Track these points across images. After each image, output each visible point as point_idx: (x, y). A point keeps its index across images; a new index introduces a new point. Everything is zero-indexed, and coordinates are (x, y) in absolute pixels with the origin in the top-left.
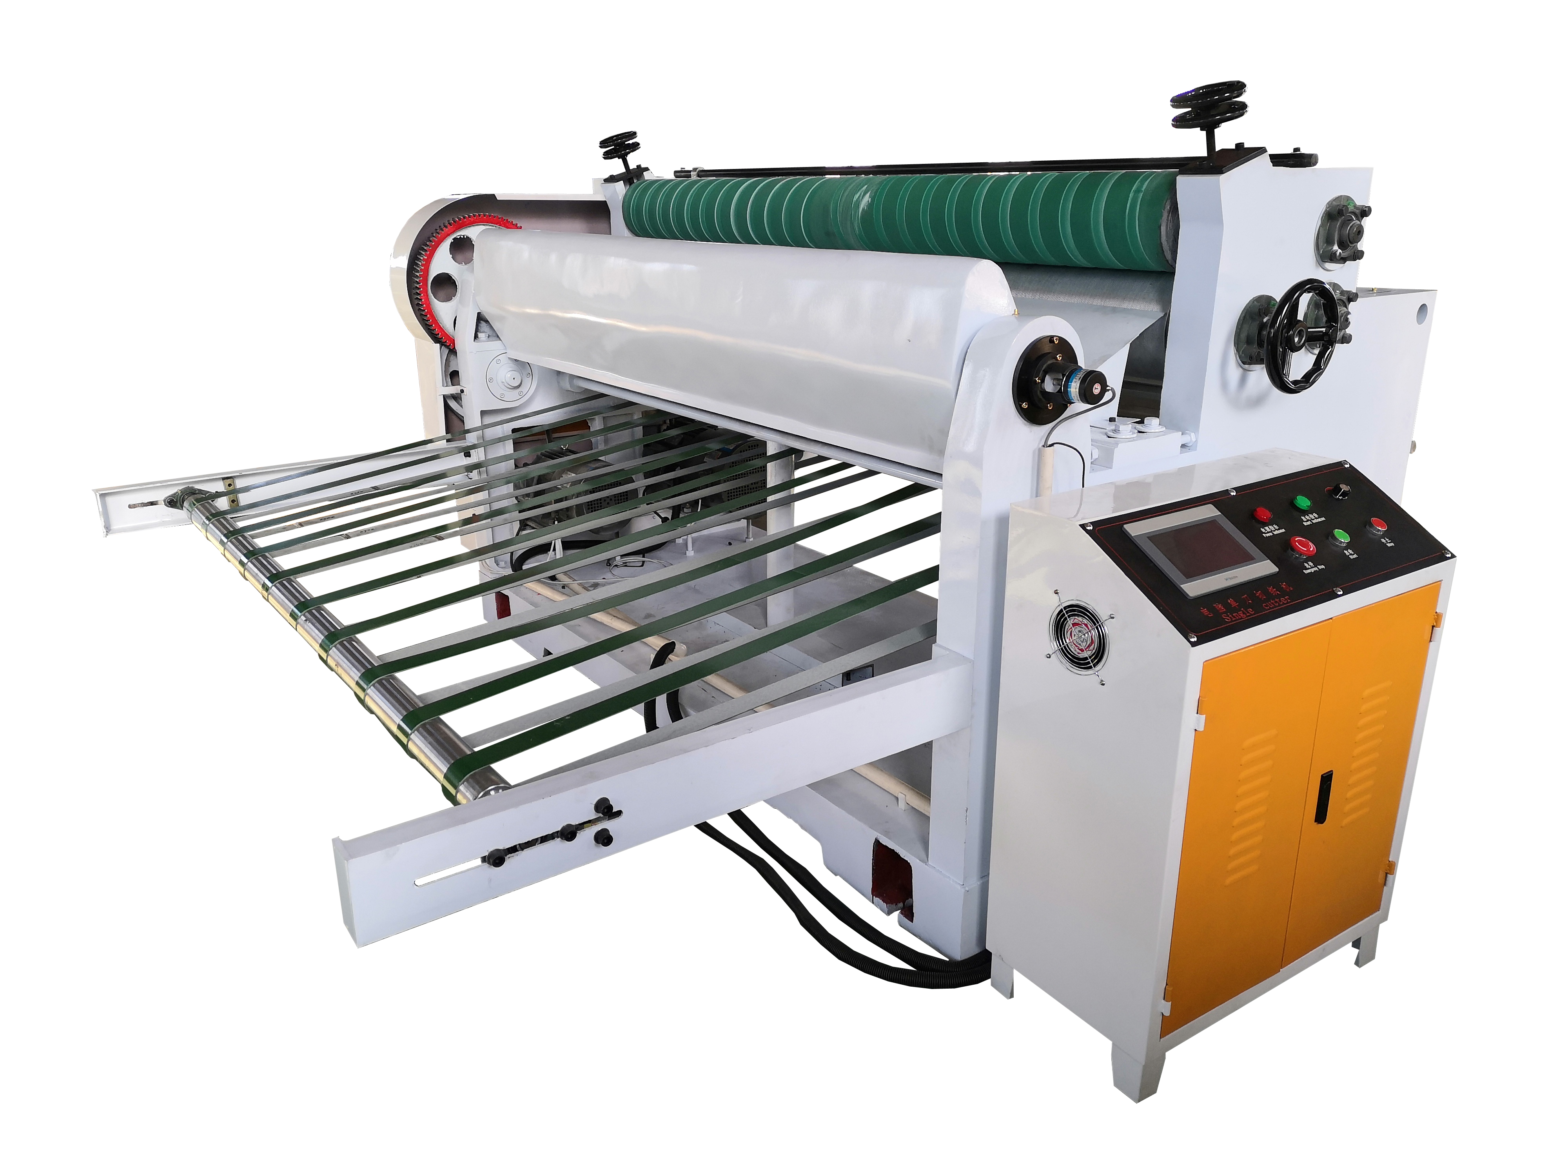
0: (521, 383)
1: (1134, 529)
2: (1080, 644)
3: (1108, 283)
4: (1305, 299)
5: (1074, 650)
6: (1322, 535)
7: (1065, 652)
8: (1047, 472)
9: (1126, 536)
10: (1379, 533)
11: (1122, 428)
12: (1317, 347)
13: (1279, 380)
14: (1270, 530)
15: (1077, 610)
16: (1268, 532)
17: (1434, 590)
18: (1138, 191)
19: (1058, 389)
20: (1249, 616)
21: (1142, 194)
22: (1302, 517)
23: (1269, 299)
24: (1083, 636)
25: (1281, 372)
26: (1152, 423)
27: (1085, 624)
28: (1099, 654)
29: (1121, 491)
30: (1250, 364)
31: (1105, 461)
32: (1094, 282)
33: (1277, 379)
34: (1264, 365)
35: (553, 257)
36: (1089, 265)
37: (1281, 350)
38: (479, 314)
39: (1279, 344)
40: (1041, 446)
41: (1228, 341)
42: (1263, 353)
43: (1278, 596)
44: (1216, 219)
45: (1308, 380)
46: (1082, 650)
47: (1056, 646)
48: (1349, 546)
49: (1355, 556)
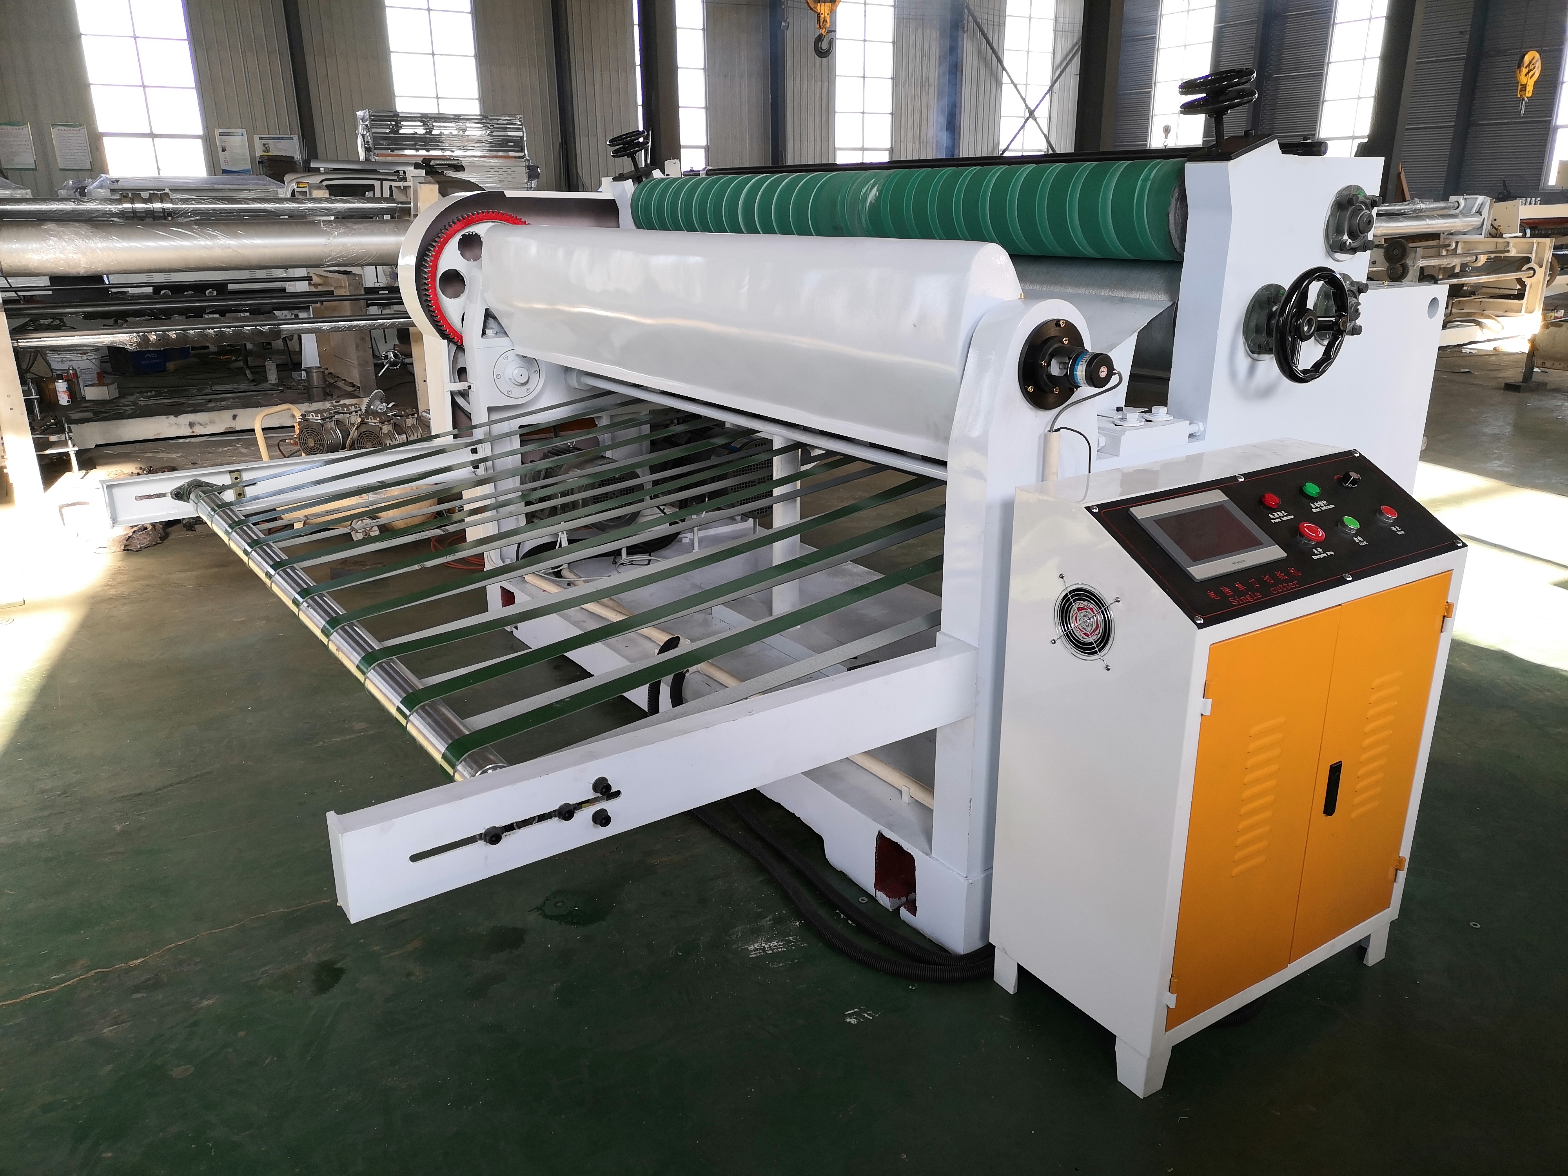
0: (529, 378)
1: (1140, 513)
2: (1085, 629)
3: (1116, 273)
4: (1315, 288)
5: (1079, 635)
6: (1330, 521)
7: (1071, 637)
8: (1053, 458)
9: (1132, 519)
10: (1389, 521)
11: (1129, 416)
12: (1327, 338)
13: (1289, 370)
14: (1278, 516)
15: (1081, 594)
16: (1277, 518)
17: (1445, 578)
18: (1146, 180)
19: (1065, 373)
20: (1256, 600)
21: (1150, 182)
22: (1311, 504)
23: (1278, 288)
24: (1088, 621)
25: (1290, 361)
26: (1160, 412)
27: (1090, 609)
28: (1105, 638)
29: (1127, 478)
30: (1259, 353)
31: (1112, 448)
32: (1103, 272)
33: (1286, 368)
34: (1273, 355)
35: (561, 253)
36: (1099, 256)
37: (1290, 339)
38: (487, 310)
39: (1288, 332)
40: (1046, 431)
41: (1237, 330)
42: (1272, 343)
43: (1287, 581)
44: (1224, 206)
45: (1318, 369)
46: (1087, 635)
47: (1061, 631)
48: (1359, 533)
49: (1365, 543)
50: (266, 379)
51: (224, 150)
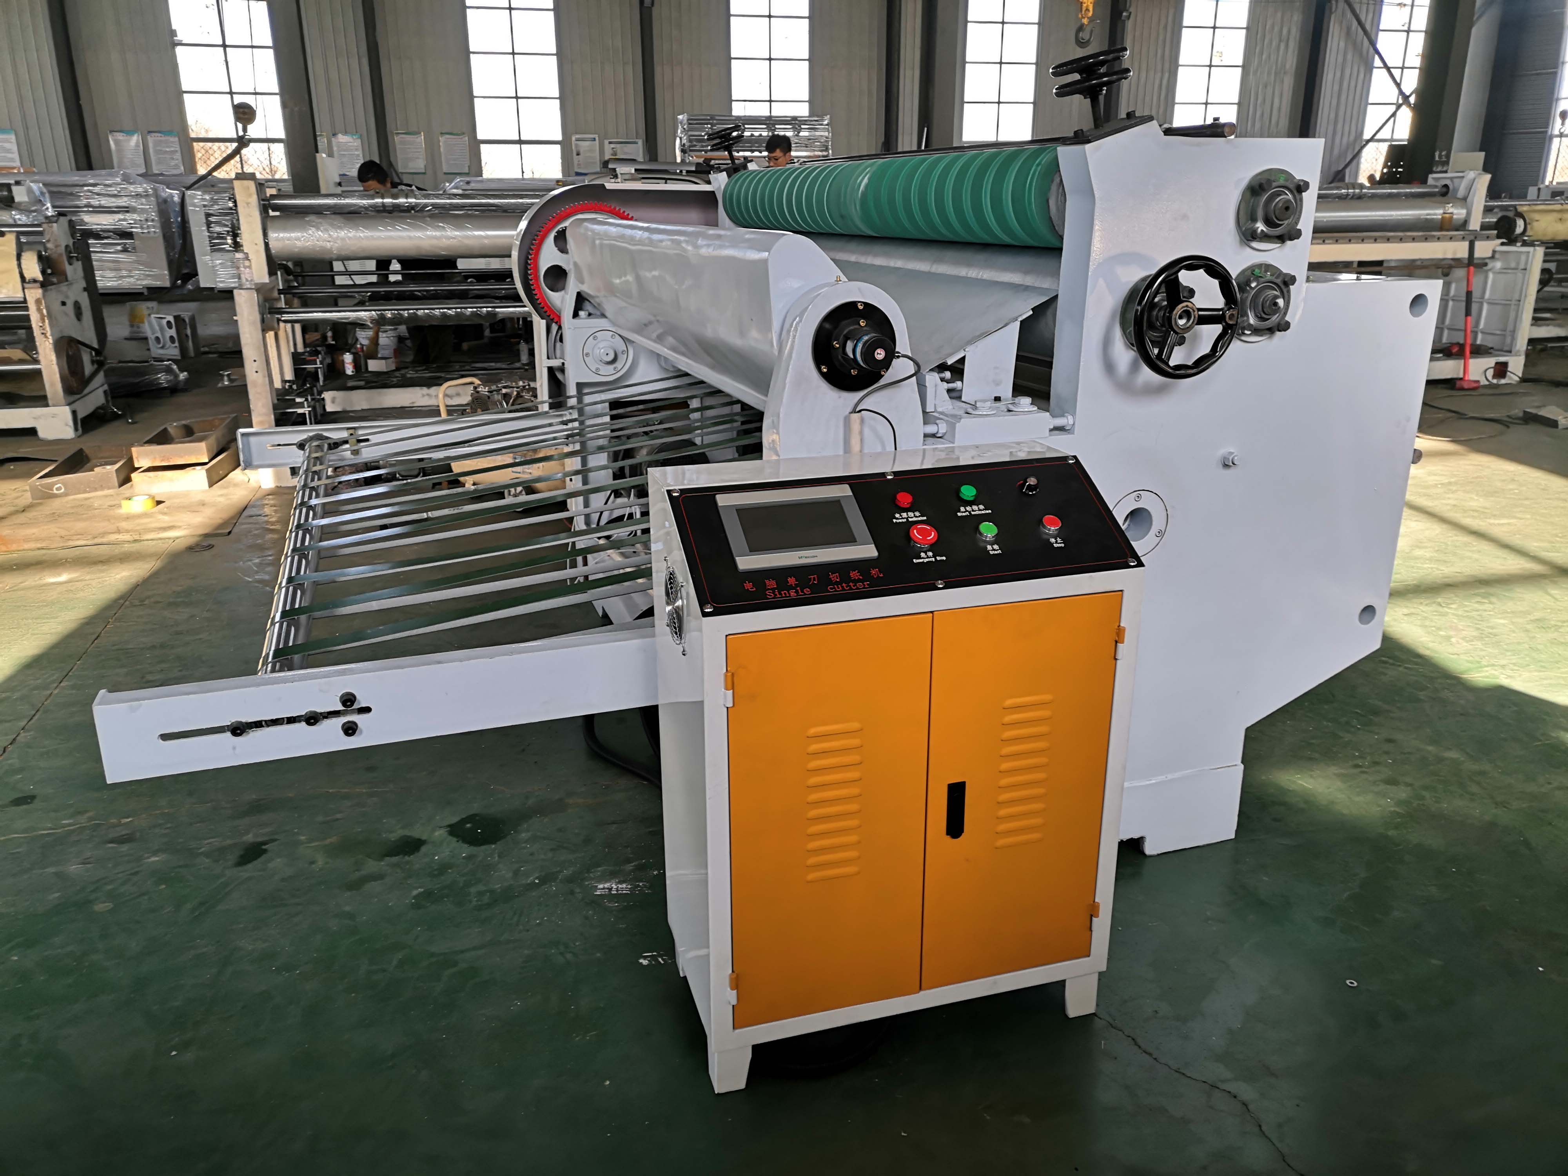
0: (615, 357)
1: (726, 500)
8: (853, 439)
9: (715, 505)
10: (1050, 532)
14: (906, 516)
16: (903, 518)
20: (802, 595)
22: (961, 508)
26: (1022, 403)
28: (681, 623)
31: (951, 435)
38: (579, 293)
40: (849, 411)
48: (997, 541)
49: (998, 552)
50: (519, 360)
51: (578, 154)
